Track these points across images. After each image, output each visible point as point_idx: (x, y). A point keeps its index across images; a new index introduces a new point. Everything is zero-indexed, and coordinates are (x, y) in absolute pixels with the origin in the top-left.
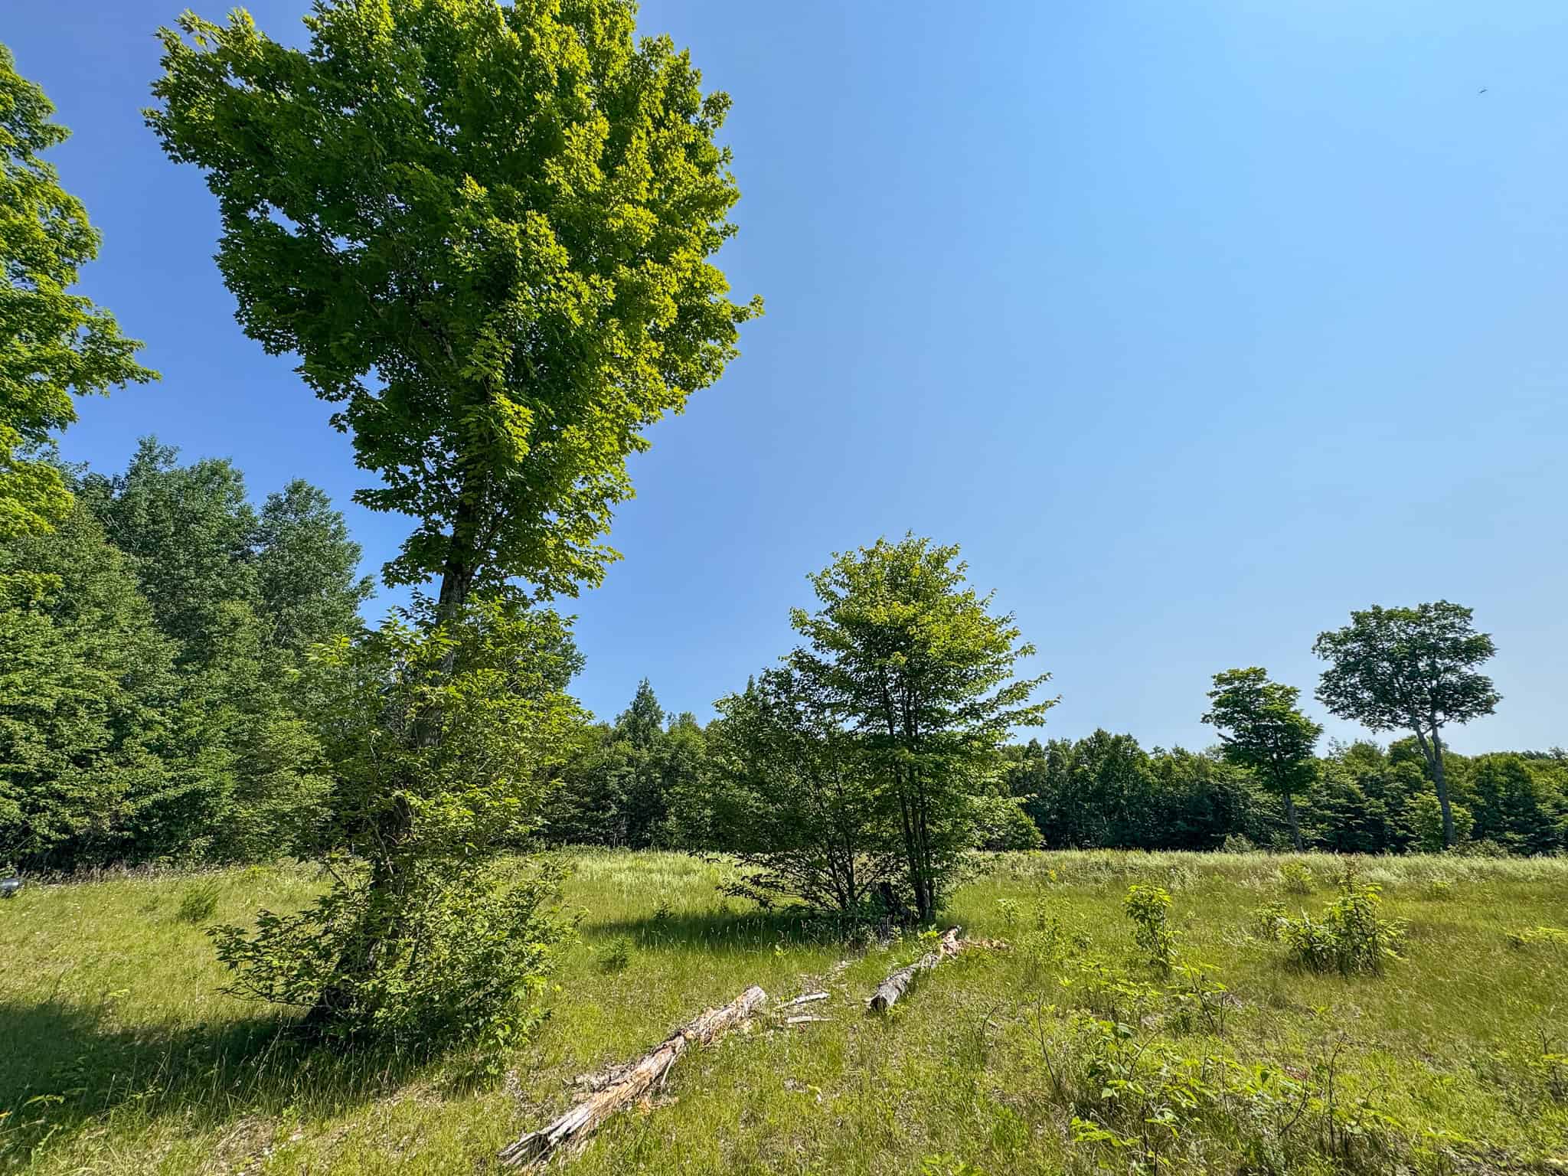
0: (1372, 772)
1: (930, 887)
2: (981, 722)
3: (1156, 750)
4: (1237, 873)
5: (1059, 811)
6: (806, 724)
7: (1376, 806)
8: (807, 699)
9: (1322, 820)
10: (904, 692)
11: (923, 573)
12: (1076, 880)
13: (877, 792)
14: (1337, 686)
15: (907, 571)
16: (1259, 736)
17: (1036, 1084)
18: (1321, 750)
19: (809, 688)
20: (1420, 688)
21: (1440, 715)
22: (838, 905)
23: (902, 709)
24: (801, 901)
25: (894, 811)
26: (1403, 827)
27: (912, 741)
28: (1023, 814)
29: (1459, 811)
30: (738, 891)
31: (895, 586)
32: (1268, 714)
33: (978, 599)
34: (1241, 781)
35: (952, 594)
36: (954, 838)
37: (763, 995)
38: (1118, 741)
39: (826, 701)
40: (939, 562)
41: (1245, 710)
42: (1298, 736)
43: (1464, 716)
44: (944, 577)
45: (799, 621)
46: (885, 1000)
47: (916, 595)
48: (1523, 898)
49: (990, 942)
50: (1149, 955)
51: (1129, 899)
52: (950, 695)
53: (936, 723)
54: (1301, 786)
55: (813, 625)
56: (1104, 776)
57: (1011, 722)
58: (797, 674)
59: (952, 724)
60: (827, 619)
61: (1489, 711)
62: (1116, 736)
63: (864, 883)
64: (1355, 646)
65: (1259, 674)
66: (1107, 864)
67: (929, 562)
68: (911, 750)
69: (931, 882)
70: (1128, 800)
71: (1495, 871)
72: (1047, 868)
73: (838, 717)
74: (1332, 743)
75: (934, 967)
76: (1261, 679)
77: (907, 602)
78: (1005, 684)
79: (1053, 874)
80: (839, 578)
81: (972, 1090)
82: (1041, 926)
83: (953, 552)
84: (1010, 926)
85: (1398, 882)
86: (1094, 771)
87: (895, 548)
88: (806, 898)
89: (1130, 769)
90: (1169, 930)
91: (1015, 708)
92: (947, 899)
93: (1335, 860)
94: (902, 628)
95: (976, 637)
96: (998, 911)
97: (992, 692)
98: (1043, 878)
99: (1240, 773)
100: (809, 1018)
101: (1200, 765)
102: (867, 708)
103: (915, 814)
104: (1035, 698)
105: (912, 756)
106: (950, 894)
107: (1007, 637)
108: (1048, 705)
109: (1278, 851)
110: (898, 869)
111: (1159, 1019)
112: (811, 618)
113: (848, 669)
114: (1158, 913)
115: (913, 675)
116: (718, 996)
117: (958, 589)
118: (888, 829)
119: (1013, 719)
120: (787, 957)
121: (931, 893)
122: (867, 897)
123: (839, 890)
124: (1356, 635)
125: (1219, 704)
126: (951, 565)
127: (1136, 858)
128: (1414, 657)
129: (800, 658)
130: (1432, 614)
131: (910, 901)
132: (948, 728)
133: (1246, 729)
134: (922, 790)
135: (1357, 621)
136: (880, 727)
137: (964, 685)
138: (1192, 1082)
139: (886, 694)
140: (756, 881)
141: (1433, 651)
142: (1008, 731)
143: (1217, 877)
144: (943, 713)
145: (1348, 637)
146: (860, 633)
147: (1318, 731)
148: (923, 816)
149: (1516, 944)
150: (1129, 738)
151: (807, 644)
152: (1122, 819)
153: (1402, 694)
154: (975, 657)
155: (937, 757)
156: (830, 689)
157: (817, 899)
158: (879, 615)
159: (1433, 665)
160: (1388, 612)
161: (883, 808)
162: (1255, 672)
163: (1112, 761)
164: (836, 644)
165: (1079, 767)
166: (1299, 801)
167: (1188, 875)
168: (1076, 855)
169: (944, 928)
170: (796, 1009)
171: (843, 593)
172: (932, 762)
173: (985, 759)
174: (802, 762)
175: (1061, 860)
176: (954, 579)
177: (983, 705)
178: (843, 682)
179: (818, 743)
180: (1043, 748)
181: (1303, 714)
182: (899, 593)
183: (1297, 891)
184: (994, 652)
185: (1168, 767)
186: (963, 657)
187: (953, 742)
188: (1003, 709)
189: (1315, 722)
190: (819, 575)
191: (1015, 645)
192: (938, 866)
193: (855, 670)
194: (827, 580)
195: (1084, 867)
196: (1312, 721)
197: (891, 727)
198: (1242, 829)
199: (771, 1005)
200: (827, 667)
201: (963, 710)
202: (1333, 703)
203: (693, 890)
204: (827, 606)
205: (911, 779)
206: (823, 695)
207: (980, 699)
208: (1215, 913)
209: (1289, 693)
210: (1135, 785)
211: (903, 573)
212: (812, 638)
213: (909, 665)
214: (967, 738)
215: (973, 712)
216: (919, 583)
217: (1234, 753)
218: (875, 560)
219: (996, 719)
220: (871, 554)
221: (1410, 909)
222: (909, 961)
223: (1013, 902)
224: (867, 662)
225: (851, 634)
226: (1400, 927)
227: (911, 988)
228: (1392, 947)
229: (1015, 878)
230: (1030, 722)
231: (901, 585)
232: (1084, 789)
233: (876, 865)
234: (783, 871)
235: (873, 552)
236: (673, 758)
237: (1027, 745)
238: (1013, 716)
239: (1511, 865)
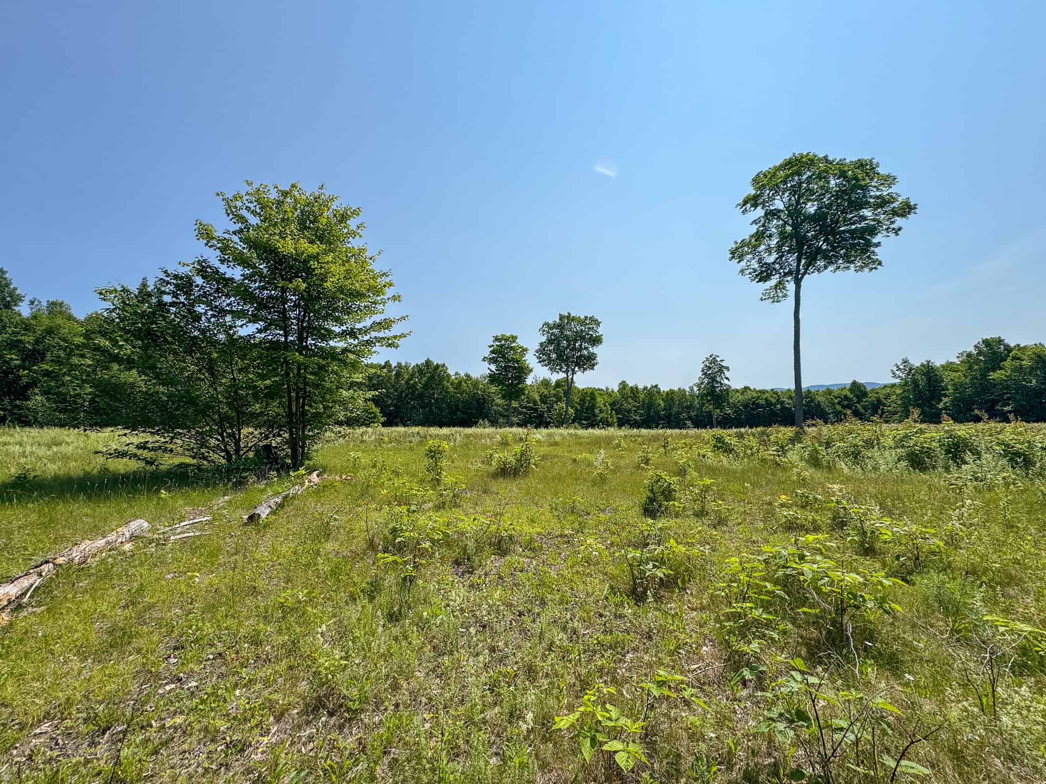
0: (546, 392)
1: (303, 447)
2: (356, 342)
3: (456, 374)
4: (481, 436)
5: (396, 406)
6: (204, 323)
7: (543, 407)
8: (209, 304)
9: (521, 413)
10: (300, 312)
11: (329, 223)
12: (398, 442)
13: (268, 382)
14: (544, 350)
15: (316, 218)
16: (506, 371)
17: (360, 544)
18: (529, 381)
19: (211, 295)
20: (573, 355)
21: (577, 369)
22: (224, 461)
23: (297, 324)
24: (188, 460)
25: (281, 397)
26: (550, 418)
27: (302, 348)
28: (373, 406)
29: (571, 411)
30: (121, 454)
31: (303, 227)
32: (513, 360)
33: (368, 254)
34: (493, 393)
35: (349, 245)
36: (325, 416)
37: (146, 525)
38: (438, 366)
39: (227, 308)
40: (344, 218)
41: (503, 357)
42: (522, 371)
43: (585, 369)
44: (346, 231)
45: (205, 234)
46: (259, 515)
47: (321, 239)
48: (581, 444)
49: (341, 477)
50: (433, 475)
51: (427, 448)
52: (338, 320)
53: (323, 338)
54: (517, 397)
55: (219, 241)
56: (426, 386)
57: (377, 344)
58: (199, 280)
59: (335, 340)
60: (235, 238)
61: (593, 369)
62: (437, 364)
63: (249, 445)
64: (556, 331)
65: (514, 338)
66: (418, 433)
67: (335, 216)
68: (301, 354)
69: (304, 443)
70: (436, 400)
71: (576, 435)
72: (383, 436)
73: (239, 323)
74: (535, 378)
75: (299, 492)
76: (514, 341)
77: (312, 242)
78: (377, 318)
79: (386, 439)
80: (251, 205)
81: (318, 553)
82: (374, 466)
83: (356, 213)
84: (355, 466)
85: (542, 439)
86: (420, 383)
87: (308, 194)
88: (194, 458)
89: (440, 382)
90: (444, 463)
91: (381, 334)
92: (315, 454)
93: (521, 431)
94: (305, 262)
95: (363, 281)
96: (348, 460)
97: (367, 322)
98: (380, 441)
99: (493, 389)
100: (192, 534)
101: (476, 384)
102: (267, 318)
103: (298, 398)
104: (396, 330)
105: (301, 359)
106: (317, 451)
107: (385, 286)
108: (403, 336)
109: (500, 427)
110: (279, 435)
111: (431, 505)
112: (219, 233)
113: (252, 285)
114: (441, 454)
115: (309, 300)
116: (96, 531)
117: (355, 243)
118: (275, 408)
119: (379, 342)
120: (172, 498)
121: (303, 451)
122: (251, 455)
123: (226, 451)
124: (558, 326)
125: (492, 352)
126: (352, 223)
127: (434, 430)
128: (576, 341)
129: (203, 267)
130: (587, 322)
131: (287, 456)
132: (332, 343)
133: (501, 367)
134: (306, 384)
135: (560, 319)
136: (277, 334)
137: (349, 313)
138: (442, 528)
139: (284, 312)
140: (143, 446)
141: (583, 338)
142: (374, 349)
143: (471, 438)
144: (329, 331)
145: (555, 326)
146: (267, 258)
147: (531, 371)
148: (304, 401)
149: (575, 460)
150: (444, 365)
151: (213, 257)
152: (431, 411)
153: (567, 357)
154: (360, 295)
155: (321, 361)
156: (232, 299)
157: (205, 458)
158: (287, 246)
159: (581, 345)
160: (573, 317)
161: (271, 394)
162: (513, 337)
163: (432, 378)
164: (242, 261)
165: (412, 380)
166: (515, 404)
167: (458, 438)
168: (401, 429)
169: (311, 470)
170: (179, 530)
171: (254, 220)
172: (316, 364)
173: (354, 366)
174: (198, 355)
175: (392, 432)
176: (353, 234)
177: (360, 330)
178: (246, 295)
179: (217, 342)
180: (393, 366)
181: (527, 362)
182: (306, 233)
183: (504, 444)
184: (374, 294)
185: (460, 383)
186: (351, 294)
187: (334, 353)
188: (374, 334)
189: (531, 366)
190: (230, 197)
191: (389, 292)
192: (311, 433)
193: (258, 288)
194: (239, 204)
195: (405, 435)
196: (530, 366)
197: (286, 336)
198: (487, 417)
199: (154, 530)
200: (232, 280)
201: (345, 331)
202: (540, 358)
203: (65, 458)
204: (238, 226)
205: (299, 374)
206: (224, 302)
207: (358, 326)
208: (467, 455)
209: (525, 350)
210: (441, 392)
211: (312, 218)
212: (218, 252)
213: (308, 292)
214: (345, 350)
215: (352, 333)
216: (325, 230)
217: (493, 379)
218: (288, 200)
219: (367, 341)
220: (285, 194)
221: (544, 450)
222: (281, 491)
223: (359, 454)
224: (270, 283)
225: (258, 257)
226: (539, 456)
227: (281, 506)
228: (535, 465)
229: (362, 442)
230: (390, 345)
231: (309, 228)
232: (413, 393)
233: (261, 434)
234: (172, 438)
235: (287, 193)
236: (37, 342)
237: (383, 364)
238: (379, 340)
239: (581, 432)
